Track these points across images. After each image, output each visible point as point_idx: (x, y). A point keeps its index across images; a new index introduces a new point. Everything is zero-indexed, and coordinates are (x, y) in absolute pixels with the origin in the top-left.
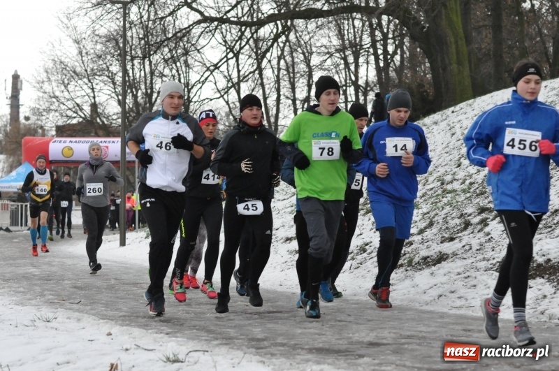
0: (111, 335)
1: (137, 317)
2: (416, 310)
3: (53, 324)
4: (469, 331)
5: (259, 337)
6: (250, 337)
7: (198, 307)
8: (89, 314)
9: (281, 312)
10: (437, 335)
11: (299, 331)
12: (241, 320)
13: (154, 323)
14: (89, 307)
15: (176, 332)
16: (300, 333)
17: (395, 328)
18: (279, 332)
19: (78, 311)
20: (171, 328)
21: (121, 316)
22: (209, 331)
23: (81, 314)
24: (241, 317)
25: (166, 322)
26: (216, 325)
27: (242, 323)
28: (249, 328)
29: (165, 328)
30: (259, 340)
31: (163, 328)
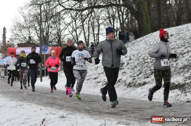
0: (41, 109)
1: (49, 104)
2: (138, 100)
3: (23, 106)
4: (155, 106)
6: (86, 109)
8: (34, 103)
9: (94, 101)
10: (145, 108)
12: (82, 104)
13: (55, 106)
14: (33, 101)
15: (62, 108)
16: (102, 108)
17: (131, 106)
18: (95, 108)
19: (30, 102)
21: (44, 104)
22: (72, 108)
23: (31, 103)
25: (58, 105)
26: (74, 106)
27: (83, 105)
28: (85, 107)
29: (58, 107)
30: (89, 110)
31: (57, 107)
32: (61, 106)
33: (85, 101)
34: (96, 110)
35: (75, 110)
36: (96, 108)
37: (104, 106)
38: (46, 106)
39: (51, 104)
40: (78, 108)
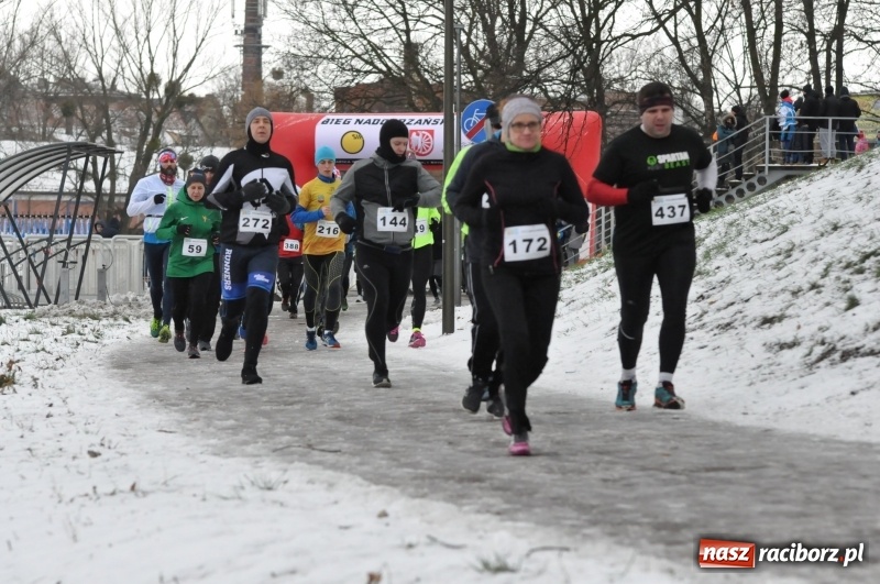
1: (447, 479)
5: (678, 520)
6: (661, 520)
7: (572, 458)
8: (354, 474)
9: (732, 469)
11: (759, 508)
12: (649, 485)
13: (478, 492)
14: (357, 459)
15: (517, 510)
16: (763, 514)
19: (334, 467)
20: (507, 502)
21: (415, 478)
22: (582, 508)
24: (651, 480)
25: (502, 488)
26: (600, 496)
27: (650, 491)
28: (664, 502)
29: (497, 502)
30: (676, 528)
31: (492, 501)
32: (520, 493)
33: (673, 468)
34: (722, 522)
35: (594, 523)
36: (724, 515)
37: (780, 502)
38: (424, 496)
39: (461, 480)
40: (620, 511)
